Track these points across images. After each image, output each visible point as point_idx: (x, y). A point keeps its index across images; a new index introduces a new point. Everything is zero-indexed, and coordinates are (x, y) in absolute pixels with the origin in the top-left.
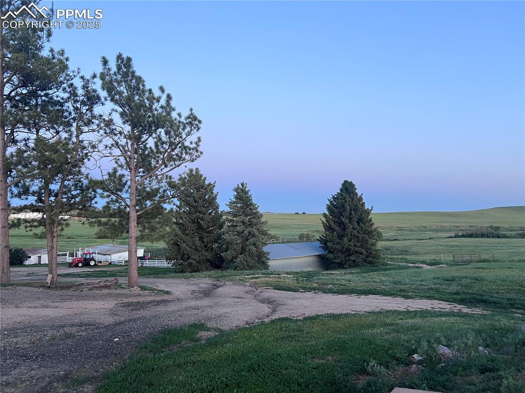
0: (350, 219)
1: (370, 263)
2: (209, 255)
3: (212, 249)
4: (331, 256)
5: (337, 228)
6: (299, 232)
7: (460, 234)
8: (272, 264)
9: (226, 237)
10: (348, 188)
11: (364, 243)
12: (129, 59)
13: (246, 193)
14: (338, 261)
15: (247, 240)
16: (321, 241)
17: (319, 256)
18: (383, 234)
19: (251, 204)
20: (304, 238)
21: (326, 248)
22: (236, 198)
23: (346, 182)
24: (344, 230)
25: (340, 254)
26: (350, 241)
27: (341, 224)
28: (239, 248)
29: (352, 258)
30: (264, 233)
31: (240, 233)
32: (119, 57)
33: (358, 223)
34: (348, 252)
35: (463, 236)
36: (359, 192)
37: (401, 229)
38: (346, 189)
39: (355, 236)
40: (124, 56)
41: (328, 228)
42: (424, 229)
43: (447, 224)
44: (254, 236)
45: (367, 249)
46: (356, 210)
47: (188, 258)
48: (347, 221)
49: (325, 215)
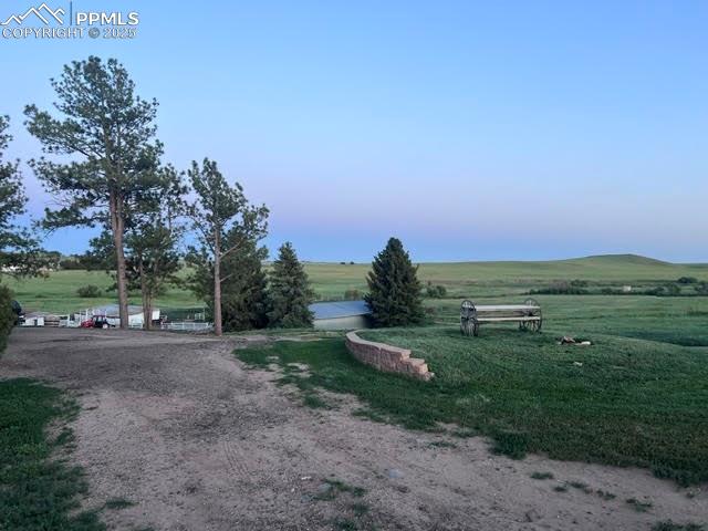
0: (395, 277)
1: (414, 322)
2: (252, 315)
3: (255, 308)
4: (376, 315)
5: (382, 287)
6: (344, 289)
7: (536, 290)
8: (317, 323)
9: (272, 296)
10: (394, 245)
11: (408, 302)
12: (214, 163)
13: (291, 252)
14: (382, 320)
15: (292, 299)
16: (366, 299)
17: (364, 316)
18: (448, 291)
19: (297, 264)
20: (350, 296)
21: (371, 307)
22: (281, 257)
23: (392, 239)
24: (389, 288)
25: (385, 313)
26: (395, 299)
27: (386, 282)
28: (284, 307)
29: (397, 317)
30: (310, 293)
31: (284, 293)
32: (206, 160)
33: (403, 282)
34: (392, 310)
35: (539, 293)
36: (405, 249)
37: (471, 284)
38: (392, 246)
39: (399, 295)
40: (211, 160)
41: (373, 286)
42: (499, 284)
43: (529, 278)
44: (299, 295)
45: (412, 308)
46: (401, 269)
47: (233, 318)
48: (392, 280)
49: (370, 274)
